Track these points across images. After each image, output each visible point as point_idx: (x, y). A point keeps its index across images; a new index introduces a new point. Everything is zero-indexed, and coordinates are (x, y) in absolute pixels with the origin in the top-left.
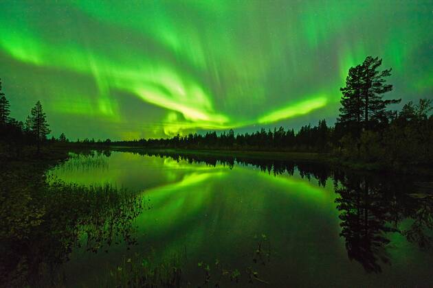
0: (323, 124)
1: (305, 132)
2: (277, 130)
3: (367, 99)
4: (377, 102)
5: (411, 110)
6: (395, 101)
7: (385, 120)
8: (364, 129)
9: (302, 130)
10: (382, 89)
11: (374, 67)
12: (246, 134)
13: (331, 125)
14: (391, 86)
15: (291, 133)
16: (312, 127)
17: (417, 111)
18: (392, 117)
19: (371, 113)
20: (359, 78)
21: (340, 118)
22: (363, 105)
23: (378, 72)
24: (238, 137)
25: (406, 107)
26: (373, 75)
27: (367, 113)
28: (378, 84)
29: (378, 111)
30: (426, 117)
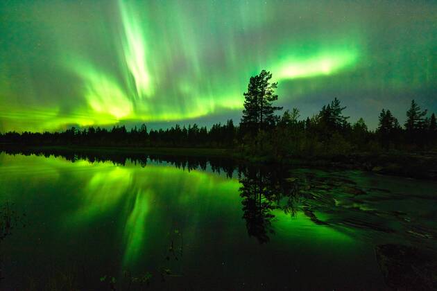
0: (231, 123)
1: (216, 129)
2: (192, 127)
3: (262, 104)
4: (268, 108)
5: (288, 116)
6: (279, 109)
7: (273, 122)
8: (259, 129)
9: (213, 128)
10: (272, 97)
11: (267, 79)
12: (161, 130)
13: (236, 124)
14: (277, 96)
15: (204, 130)
16: (222, 126)
17: (291, 118)
18: (277, 121)
19: (265, 116)
20: (257, 86)
21: (243, 118)
22: (259, 109)
23: (269, 84)
24: (152, 132)
25: (286, 113)
26: (266, 85)
27: (262, 116)
28: (269, 94)
29: (269, 115)
30: (296, 121)
